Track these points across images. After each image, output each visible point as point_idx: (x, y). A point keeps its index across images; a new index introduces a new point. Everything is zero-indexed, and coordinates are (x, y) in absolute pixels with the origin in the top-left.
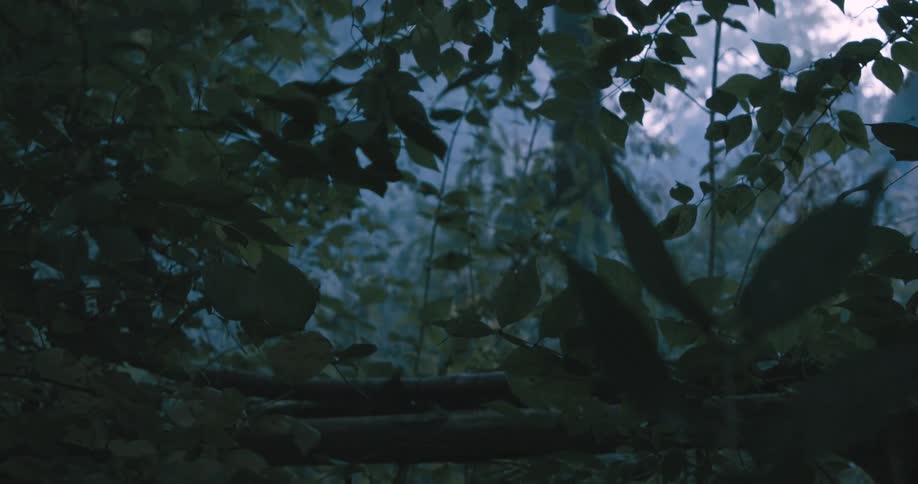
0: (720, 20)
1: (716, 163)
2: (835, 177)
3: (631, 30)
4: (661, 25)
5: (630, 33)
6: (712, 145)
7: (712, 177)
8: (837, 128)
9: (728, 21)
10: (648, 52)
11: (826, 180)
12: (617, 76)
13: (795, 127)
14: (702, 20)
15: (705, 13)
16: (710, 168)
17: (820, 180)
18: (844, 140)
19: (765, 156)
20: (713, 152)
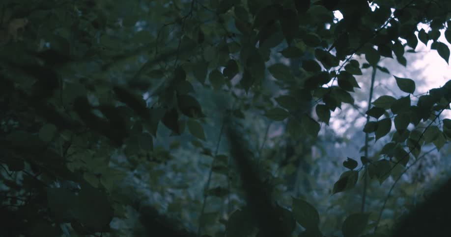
0: (376, 67)
1: (369, 146)
2: (434, 159)
3: (323, 69)
4: (341, 67)
5: (322, 70)
6: (367, 137)
7: (366, 154)
8: (442, 130)
9: (380, 68)
10: (333, 83)
11: (429, 161)
12: (314, 96)
13: (417, 127)
14: (365, 66)
15: (367, 62)
16: (365, 149)
17: (425, 159)
18: (445, 137)
19: (398, 144)
20: (368, 140)
